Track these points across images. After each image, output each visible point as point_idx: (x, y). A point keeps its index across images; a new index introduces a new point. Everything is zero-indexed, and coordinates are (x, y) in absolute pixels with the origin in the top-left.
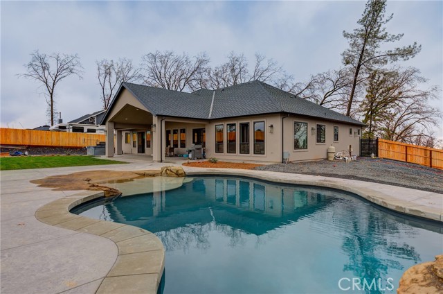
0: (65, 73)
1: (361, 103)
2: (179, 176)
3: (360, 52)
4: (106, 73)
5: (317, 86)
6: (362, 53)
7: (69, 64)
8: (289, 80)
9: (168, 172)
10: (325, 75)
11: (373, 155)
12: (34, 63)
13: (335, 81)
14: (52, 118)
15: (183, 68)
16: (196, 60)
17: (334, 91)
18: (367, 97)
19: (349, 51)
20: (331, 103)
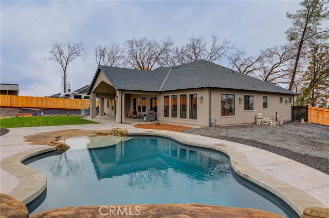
0: (74, 56)
1: (303, 74)
2: (122, 136)
3: (303, 30)
4: (101, 55)
5: (266, 59)
6: (305, 30)
7: (76, 50)
8: (242, 55)
9: (116, 132)
10: (272, 50)
11: (303, 120)
12: (54, 50)
13: (281, 55)
14: (65, 88)
15: (154, 49)
16: (162, 43)
17: (280, 63)
18: (309, 68)
19: (292, 29)
20: (278, 73)
